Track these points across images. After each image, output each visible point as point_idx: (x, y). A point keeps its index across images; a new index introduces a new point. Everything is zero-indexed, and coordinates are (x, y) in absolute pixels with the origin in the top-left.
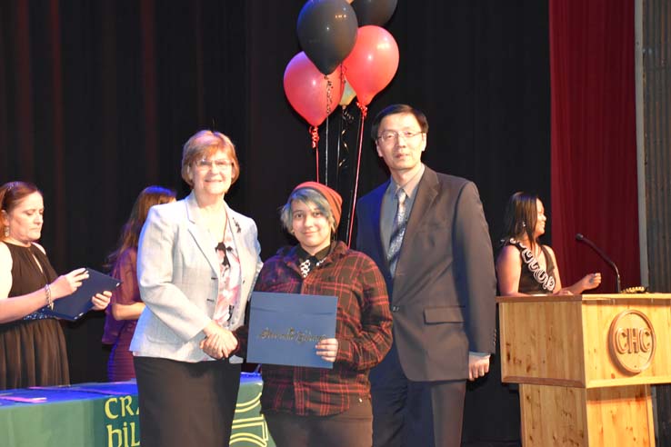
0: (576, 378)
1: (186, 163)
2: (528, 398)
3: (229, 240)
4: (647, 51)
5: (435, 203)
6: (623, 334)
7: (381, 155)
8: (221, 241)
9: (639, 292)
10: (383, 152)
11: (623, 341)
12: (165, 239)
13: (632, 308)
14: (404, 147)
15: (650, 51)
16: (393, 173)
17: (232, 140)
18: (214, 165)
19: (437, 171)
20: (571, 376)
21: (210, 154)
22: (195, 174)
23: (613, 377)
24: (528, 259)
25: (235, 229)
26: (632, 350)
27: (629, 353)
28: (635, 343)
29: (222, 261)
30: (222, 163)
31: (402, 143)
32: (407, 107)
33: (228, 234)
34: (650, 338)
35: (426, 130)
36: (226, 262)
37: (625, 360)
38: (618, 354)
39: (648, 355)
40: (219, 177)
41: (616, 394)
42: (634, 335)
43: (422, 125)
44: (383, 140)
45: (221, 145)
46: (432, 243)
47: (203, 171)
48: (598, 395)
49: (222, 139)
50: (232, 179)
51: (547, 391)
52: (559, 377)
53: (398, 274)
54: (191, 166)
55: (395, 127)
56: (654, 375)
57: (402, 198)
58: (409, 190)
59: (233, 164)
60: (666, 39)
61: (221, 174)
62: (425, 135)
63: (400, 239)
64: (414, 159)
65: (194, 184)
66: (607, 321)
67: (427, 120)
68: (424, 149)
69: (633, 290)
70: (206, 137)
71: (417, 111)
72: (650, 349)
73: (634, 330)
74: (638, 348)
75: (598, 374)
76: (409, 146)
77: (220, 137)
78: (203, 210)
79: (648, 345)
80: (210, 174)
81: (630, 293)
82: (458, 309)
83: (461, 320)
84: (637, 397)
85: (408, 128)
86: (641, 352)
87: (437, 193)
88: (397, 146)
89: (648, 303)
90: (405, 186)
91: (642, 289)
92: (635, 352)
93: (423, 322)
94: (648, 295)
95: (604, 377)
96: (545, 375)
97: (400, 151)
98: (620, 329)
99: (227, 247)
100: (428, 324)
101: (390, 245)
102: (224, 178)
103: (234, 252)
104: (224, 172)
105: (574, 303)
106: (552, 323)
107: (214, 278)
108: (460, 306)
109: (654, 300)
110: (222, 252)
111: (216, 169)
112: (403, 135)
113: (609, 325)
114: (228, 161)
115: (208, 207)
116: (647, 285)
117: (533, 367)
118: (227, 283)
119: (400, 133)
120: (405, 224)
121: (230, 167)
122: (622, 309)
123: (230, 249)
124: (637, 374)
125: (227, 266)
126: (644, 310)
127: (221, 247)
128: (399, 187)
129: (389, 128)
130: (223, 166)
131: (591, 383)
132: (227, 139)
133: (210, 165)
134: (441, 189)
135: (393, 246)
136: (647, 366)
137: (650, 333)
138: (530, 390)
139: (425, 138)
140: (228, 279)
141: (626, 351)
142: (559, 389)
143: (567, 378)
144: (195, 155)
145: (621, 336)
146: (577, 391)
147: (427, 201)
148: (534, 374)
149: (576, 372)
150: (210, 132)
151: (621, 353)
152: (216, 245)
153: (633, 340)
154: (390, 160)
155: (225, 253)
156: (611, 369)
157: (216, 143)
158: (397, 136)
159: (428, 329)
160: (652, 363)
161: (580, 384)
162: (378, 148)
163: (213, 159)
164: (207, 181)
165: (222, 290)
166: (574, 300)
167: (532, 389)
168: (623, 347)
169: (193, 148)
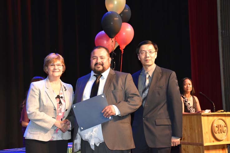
0: (200, 142)
1: (45, 66)
2: (184, 149)
3: (62, 94)
4: (222, 31)
5: (160, 79)
6: (217, 127)
7: (139, 59)
8: (58, 95)
9: (222, 112)
10: (140, 58)
11: (216, 129)
12: (36, 95)
13: (219, 117)
14: (149, 57)
15: (223, 31)
16: (144, 67)
17: (62, 57)
18: (56, 66)
19: (160, 67)
20: (199, 141)
21: (54, 62)
22: (49, 69)
23: (213, 142)
24: (186, 102)
25: (64, 89)
26: (220, 132)
27: (219, 133)
28: (221, 130)
29: (59, 102)
30: (59, 65)
31: (148, 55)
32: (150, 42)
33: (61, 92)
34: (226, 127)
35: (157, 51)
36: (60, 102)
37: (217, 136)
38: (215, 134)
39: (226, 134)
40: (58, 70)
41: (215, 147)
42: (220, 127)
43: (156, 48)
44: (141, 54)
45: (58, 58)
46: (159, 94)
47: (52, 68)
48: (209, 148)
49: (59, 56)
50: (63, 71)
51: (191, 147)
52: (194, 142)
53: (145, 106)
54: (47, 66)
55: (145, 49)
56: (228, 141)
57: (147, 76)
58: (150, 74)
59: (63, 66)
60: (228, 28)
61: (59, 69)
62: (156, 52)
63: (146, 92)
64: (152, 62)
65: (48, 73)
66: (210, 122)
67: (158, 47)
68: (156, 58)
69: (220, 111)
70: (53, 56)
71: (154, 44)
72: (226, 132)
73: (220, 125)
74: (222, 131)
75: (208, 141)
76: (151, 57)
77: (58, 55)
78: (51, 83)
79: (226, 130)
80: (55, 69)
81: (219, 112)
82: (169, 120)
83: (171, 124)
84: (222, 149)
85: (150, 50)
86: (223, 133)
87: (161, 75)
88: (146, 57)
89: (225, 115)
90: (148, 72)
91: (223, 111)
92: (221, 133)
93: (155, 125)
94: (225, 113)
95: (210, 142)
96: (190, 142)
97: (147, 59)
98: (215, 125)
99: (60, 96)
100: (157, 125)
101: (142, 94)
102: (60, 71)
103: (63, 98)
104: (60, 68)
105: (199, 116)
106: (191, 123)
107: (55, 110)
108: (170, 119)
109: (227, 114)
110: (59, 99)
111: (57, 67)
112: (148, 52)
113: (211, 124)
114: (61, 64)
115: (53, 82)
116: (225, 109)
117: (185, 138)
118: (60, 110)
119: (147, 52)
120: (149, 86)
121: (62, 67)
122: (216, 118)
123: (62, 97)
124: (222, 140)
125: (61, 104)
126: (224, 118)
127: (58, 97)
128: (146, 72)
129: (143, 50)
130: (60, 66)
131: (206, 144)
132: (61, 56)
133: (54, 65)
134: (162, 74)
135: (144, 94)
136: (225, 138)
137: (226, 126)
138: (185, 147)
139: (157, 54)
140: (61, 109)
141: (218, 132)
142: (195, 146)
143: (197, 142)
144: (49, 62)
145: (216, 127)
146: (201, 147)
147: (157, 78)
148: (186, 141)
149: (200, 140)
150: (54, 54)
151: (216, 133)
152: (56, 96)
153: (220, 128)
154: (143, 62)
155: (60, 99)
156: (213, 139)
157: (56, 57)
158: (146, 53)
159: (157, 127)
160: (227, 137)
161: (202, 144)
162: (138, 57)
163: (56, 64)
164: (53, 72)
165: (58, 113)
166: (199, 115)
167: (185, 146)
168: (217, 131)
169: (48, 59)
